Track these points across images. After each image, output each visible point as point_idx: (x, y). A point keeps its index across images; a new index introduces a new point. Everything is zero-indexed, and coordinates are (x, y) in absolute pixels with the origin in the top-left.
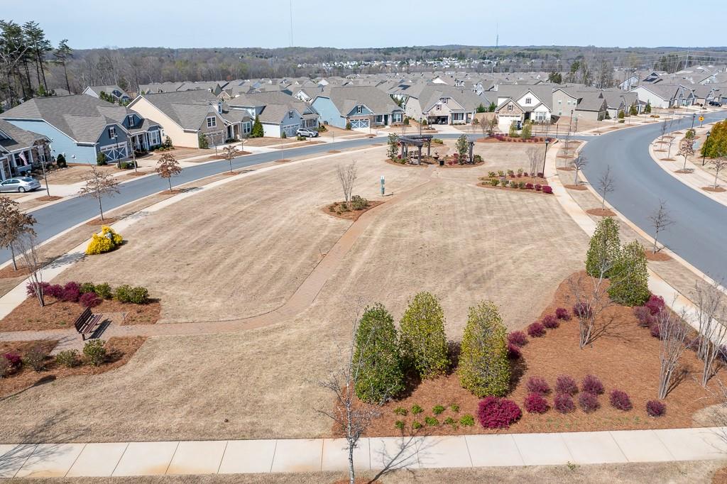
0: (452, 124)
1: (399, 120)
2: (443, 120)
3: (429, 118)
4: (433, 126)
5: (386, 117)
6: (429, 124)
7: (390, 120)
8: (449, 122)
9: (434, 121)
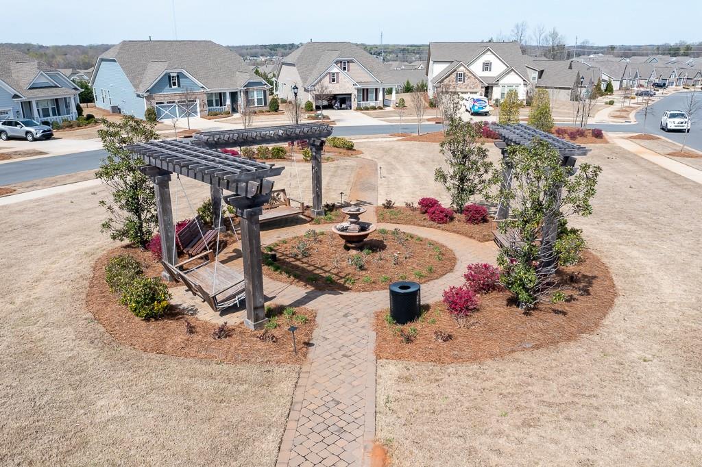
0: (359, 109)
1: (259, 101)
2: (342, 101)
3: (317, 97)
4: (326, 112)
5: (234, 95)
6: (318, 108)
7: (241, 100)
8: (354, 104)
9: (325, 103)
